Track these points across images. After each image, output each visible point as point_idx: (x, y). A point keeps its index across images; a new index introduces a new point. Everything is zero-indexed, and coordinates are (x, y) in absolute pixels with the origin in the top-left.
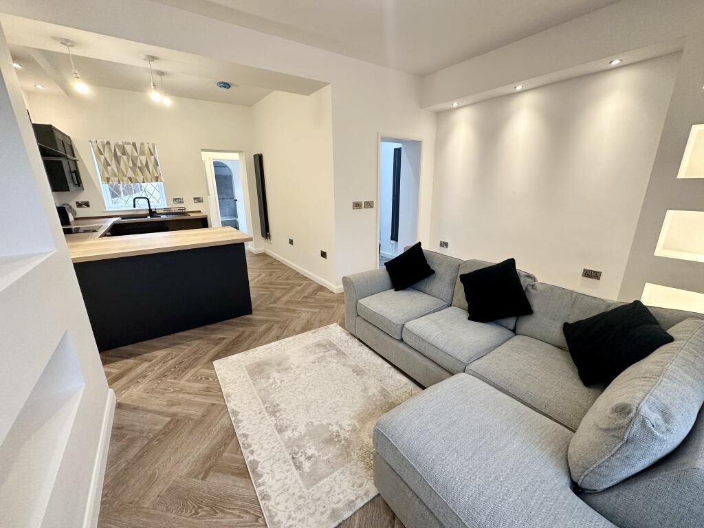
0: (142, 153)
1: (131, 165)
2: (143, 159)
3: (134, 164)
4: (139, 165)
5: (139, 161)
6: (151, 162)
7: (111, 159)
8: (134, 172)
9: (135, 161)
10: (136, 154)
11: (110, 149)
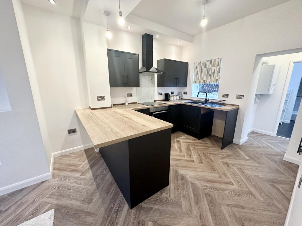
0: (214, 66)
1: (206, 73)
2: (213, 69)
3: (208, 73)
4: (210, 73)
5: (211, 71)
6: (216, 70)
7: (199, 71)
8: (207, 77)
9: (209, 71)
10: (210, 67)
11: (200, 66)
